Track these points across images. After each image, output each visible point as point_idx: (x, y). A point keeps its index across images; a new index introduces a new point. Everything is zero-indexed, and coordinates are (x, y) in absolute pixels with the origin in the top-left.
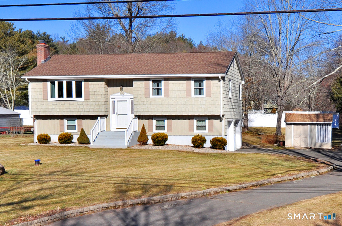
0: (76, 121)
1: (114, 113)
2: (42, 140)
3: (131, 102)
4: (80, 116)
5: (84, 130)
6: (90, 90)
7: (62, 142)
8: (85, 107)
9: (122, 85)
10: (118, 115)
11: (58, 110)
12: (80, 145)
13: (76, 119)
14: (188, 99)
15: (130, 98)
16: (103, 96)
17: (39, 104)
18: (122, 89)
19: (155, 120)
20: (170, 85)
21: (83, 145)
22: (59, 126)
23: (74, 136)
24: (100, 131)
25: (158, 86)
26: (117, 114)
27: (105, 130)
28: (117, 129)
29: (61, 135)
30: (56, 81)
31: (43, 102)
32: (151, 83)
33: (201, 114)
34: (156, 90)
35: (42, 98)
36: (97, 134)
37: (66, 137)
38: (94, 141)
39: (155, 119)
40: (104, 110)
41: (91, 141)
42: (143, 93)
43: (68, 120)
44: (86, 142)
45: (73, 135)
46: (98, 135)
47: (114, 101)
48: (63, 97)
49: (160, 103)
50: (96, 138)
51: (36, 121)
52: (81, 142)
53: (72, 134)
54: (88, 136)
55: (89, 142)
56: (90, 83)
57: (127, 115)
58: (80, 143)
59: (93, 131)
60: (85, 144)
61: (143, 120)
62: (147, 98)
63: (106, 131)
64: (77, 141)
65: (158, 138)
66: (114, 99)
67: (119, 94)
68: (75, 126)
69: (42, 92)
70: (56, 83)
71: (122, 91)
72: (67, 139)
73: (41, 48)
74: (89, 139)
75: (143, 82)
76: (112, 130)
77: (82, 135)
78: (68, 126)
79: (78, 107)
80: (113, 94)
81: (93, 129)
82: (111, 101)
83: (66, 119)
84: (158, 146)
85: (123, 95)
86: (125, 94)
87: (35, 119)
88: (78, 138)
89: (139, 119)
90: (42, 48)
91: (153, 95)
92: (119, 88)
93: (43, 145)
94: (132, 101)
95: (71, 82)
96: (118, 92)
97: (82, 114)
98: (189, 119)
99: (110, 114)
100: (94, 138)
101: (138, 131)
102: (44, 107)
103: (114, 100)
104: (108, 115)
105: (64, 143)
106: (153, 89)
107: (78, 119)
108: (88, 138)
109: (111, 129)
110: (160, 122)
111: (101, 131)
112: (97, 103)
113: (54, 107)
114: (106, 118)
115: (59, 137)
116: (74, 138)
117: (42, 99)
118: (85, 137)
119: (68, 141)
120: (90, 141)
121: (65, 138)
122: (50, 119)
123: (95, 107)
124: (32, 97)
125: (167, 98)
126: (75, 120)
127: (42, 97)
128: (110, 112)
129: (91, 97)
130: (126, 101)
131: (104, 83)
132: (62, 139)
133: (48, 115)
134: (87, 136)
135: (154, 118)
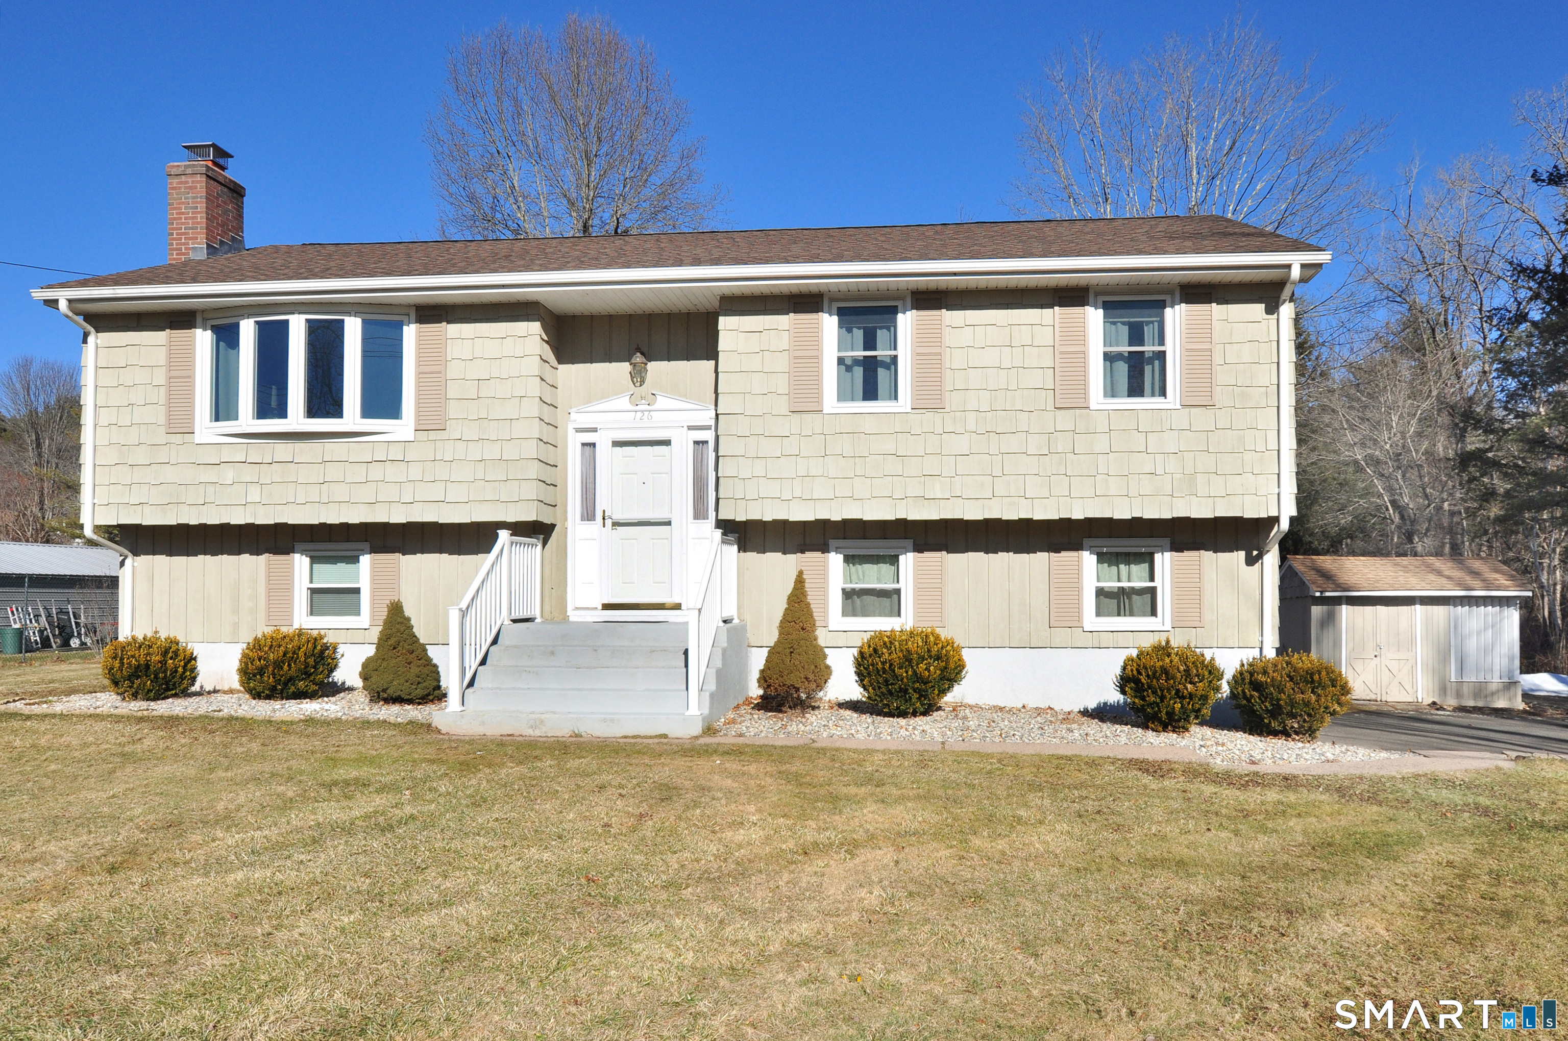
0: (366, 560)
1: (588, 514)
2: (131, 678)
3: (691, 444)
4: (385, 527)
5: (408, 612)
6: (454, 370)
7: (259, 689)
8: (415, 472)
9: (645, 350)
10: (616, 524)
11: (254, 495)
12: (376, 708)
13: (364, 552)
14: (1065, 420)
15: (690, 428)
16: (532, 408)
17: (140, 455)
18: (638, 377)
19: (840, 557)
20: (950, 338)
21: (395, 709)
22: (262, 590)
23: (341, 649)
24: (507, 622)
25: (870, 343)
26: (609, 522)
27: (537, 613)
28: (607, 607)
29: (257, 645)
30: (243, 317)
31: (166, 448)
32: (829, 323)
33: (1150, 513)
34: (859, 372)
35: (162, 420)
36: (490, 639)
37: (289, 657)
38: (471, 684)
39: (837, 550)
40: (531, 491)
41: (451, 681)
42: (781, 384)
43: (314, 560)
44: (420, 692)
45: (335, 649)
46: (495, 642)
47: (593, 445)
48: (282, 412)
49: (890, 447)
50: (483, 662)
51: (128, 562)
52: (384, 691)
53: (330, 639)
54: (432, 652)
55: (439, 687)
56: (454, 329)
57: (669, 523)
58: (382, 696)
59: (464, 613)
60: (410, 702)
61: (769, 555)
62: (804, 416)
63: (538, 620)
64: (358, 683)
65: (910, 661)
66: (595, 430)
67: (623, 402)
68: (357, 591)
69: (163, 389)
70: (248, 330)
71: (642, 382)
72: (293, 672)
73: (190, 180)
74: (436, 666)
75: (784, 321)
76: (574, 616)
77: (392, 641)
78: (314, 591)
79: (376, 472)
80: (589, 401)
81: (464, 605)
82: (574, 442)
83: (302, 552)
84: (903, 714)
85: (647, 407)
86: (662, 402)
87: (126, 552)
88: (365, 666)
89: (743, 547)
90: (198, 178)
91: (840, 399)
92: (626, 367)
93: (136, 706)
94: (696, 443)
95: (339, 326)
96: (616, 393)
97: (398, 517)
98: (1055, 548)
99: (566, 519)
100: (472, 663)
101: (736, 621)
102: (170, 474)
103: (589, 438)
104: (553, 526)
105: (271, 694)
106: (841, 361)
107: (374, 550)
108: (429, 661)
109: (570, 612)
110: (867, 567)
111: (515, 621)
112: (492, 452)
113: (229, 475)
114: (544, 544)
115: (245, 655)
116: (342, 663)
117: (162, 430)
118: (411, 657)
119: (301, 684)
120: (443, 684)
121: (278, 664)
122: (214, 554)
123: (480, 475)
124: (103, 421)
125: (929, 415)
126: (355, 560)
127: (159, 415)
128: (566, 512)
129: (454, 409)
130: (667, 443)
131: (535, 327)
132: (261, 671)
133: (194, 522)
134: (425, 650)
135: (832, 543)
